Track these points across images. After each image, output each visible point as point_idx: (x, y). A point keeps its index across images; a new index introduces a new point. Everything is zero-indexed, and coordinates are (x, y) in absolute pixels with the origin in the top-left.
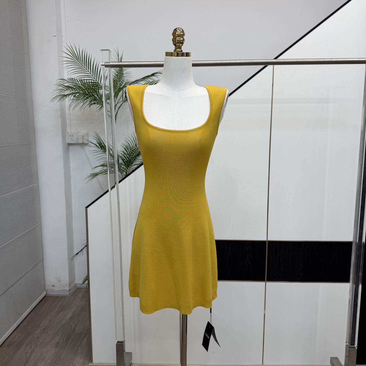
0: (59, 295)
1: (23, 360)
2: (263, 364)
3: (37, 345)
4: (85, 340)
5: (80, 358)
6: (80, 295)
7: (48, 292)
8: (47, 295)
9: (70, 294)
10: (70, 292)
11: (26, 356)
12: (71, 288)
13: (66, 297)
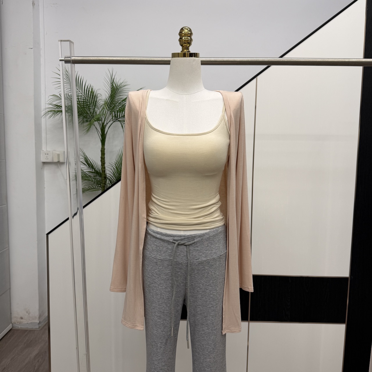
0: (28, 328)
7: (15, 325)
8: (13, 329)
9: (40, 327)
12: (41, 321)
13: (35, 330)
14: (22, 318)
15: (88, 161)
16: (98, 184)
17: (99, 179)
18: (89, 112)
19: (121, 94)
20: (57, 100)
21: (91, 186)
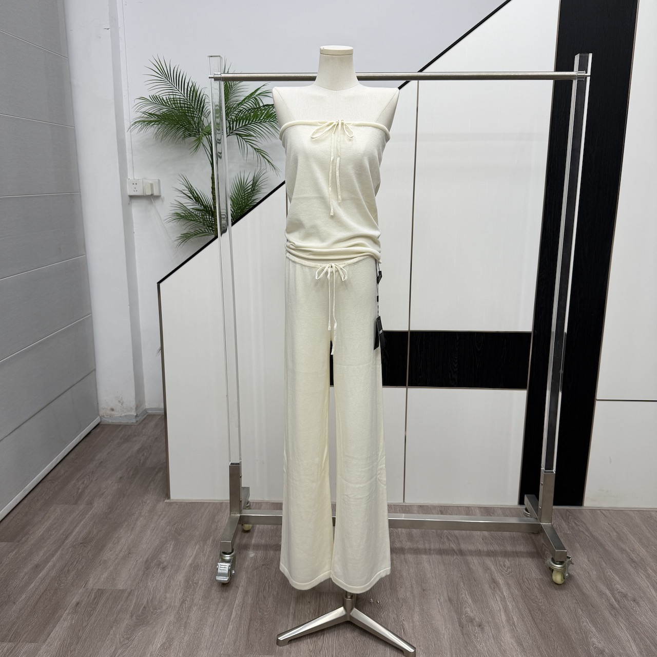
0: (121, 423)
1: (74, 497)
2: (404, 502)
3: (92, 481)
4: (160, 474)
5: (153, 494)
6: (152, 424)
7: (104, 419)
8: (101, 423)
9: (137, 421)
10: (138, 420)
11: (77, 492)
12: (139, 414)
13: (131, 425)
14: (112, 410)
15: (194, 193)
16: (209, 227)
17: (209, 218)
18: (192, 122)
19: (236, 95)
20: (146, 105)
21: (197, 229)
